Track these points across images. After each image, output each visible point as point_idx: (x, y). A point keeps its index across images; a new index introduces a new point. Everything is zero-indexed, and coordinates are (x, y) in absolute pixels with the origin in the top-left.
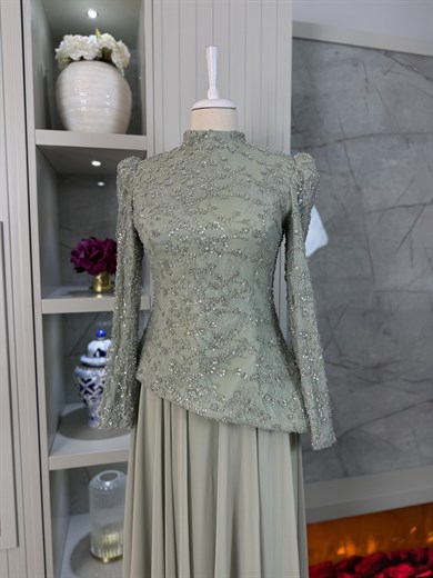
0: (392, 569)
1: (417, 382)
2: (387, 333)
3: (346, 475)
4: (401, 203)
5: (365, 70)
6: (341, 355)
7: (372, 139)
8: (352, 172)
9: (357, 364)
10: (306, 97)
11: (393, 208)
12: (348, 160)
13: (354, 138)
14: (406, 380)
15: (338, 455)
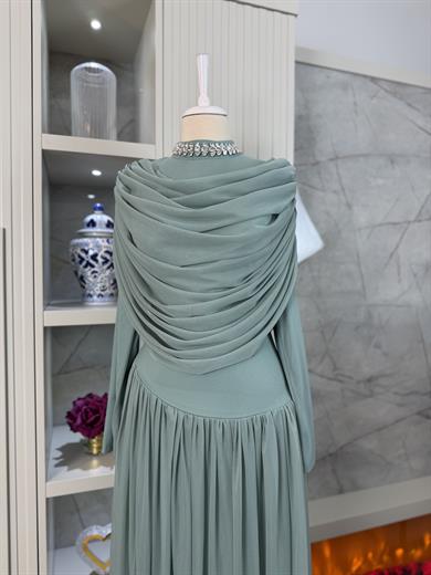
1: (407, 395)
2: (378, 346)
3: (341, 491)
4: (388, 221)
5: (354, 94)
6: (335, 370)
7: (361, 159)
8: (343, 189)
9: (350, 378)
11: (380, 225)
12: (340, 177)
13: (345, 157)
14: (396, 393)
15: (334, 471)
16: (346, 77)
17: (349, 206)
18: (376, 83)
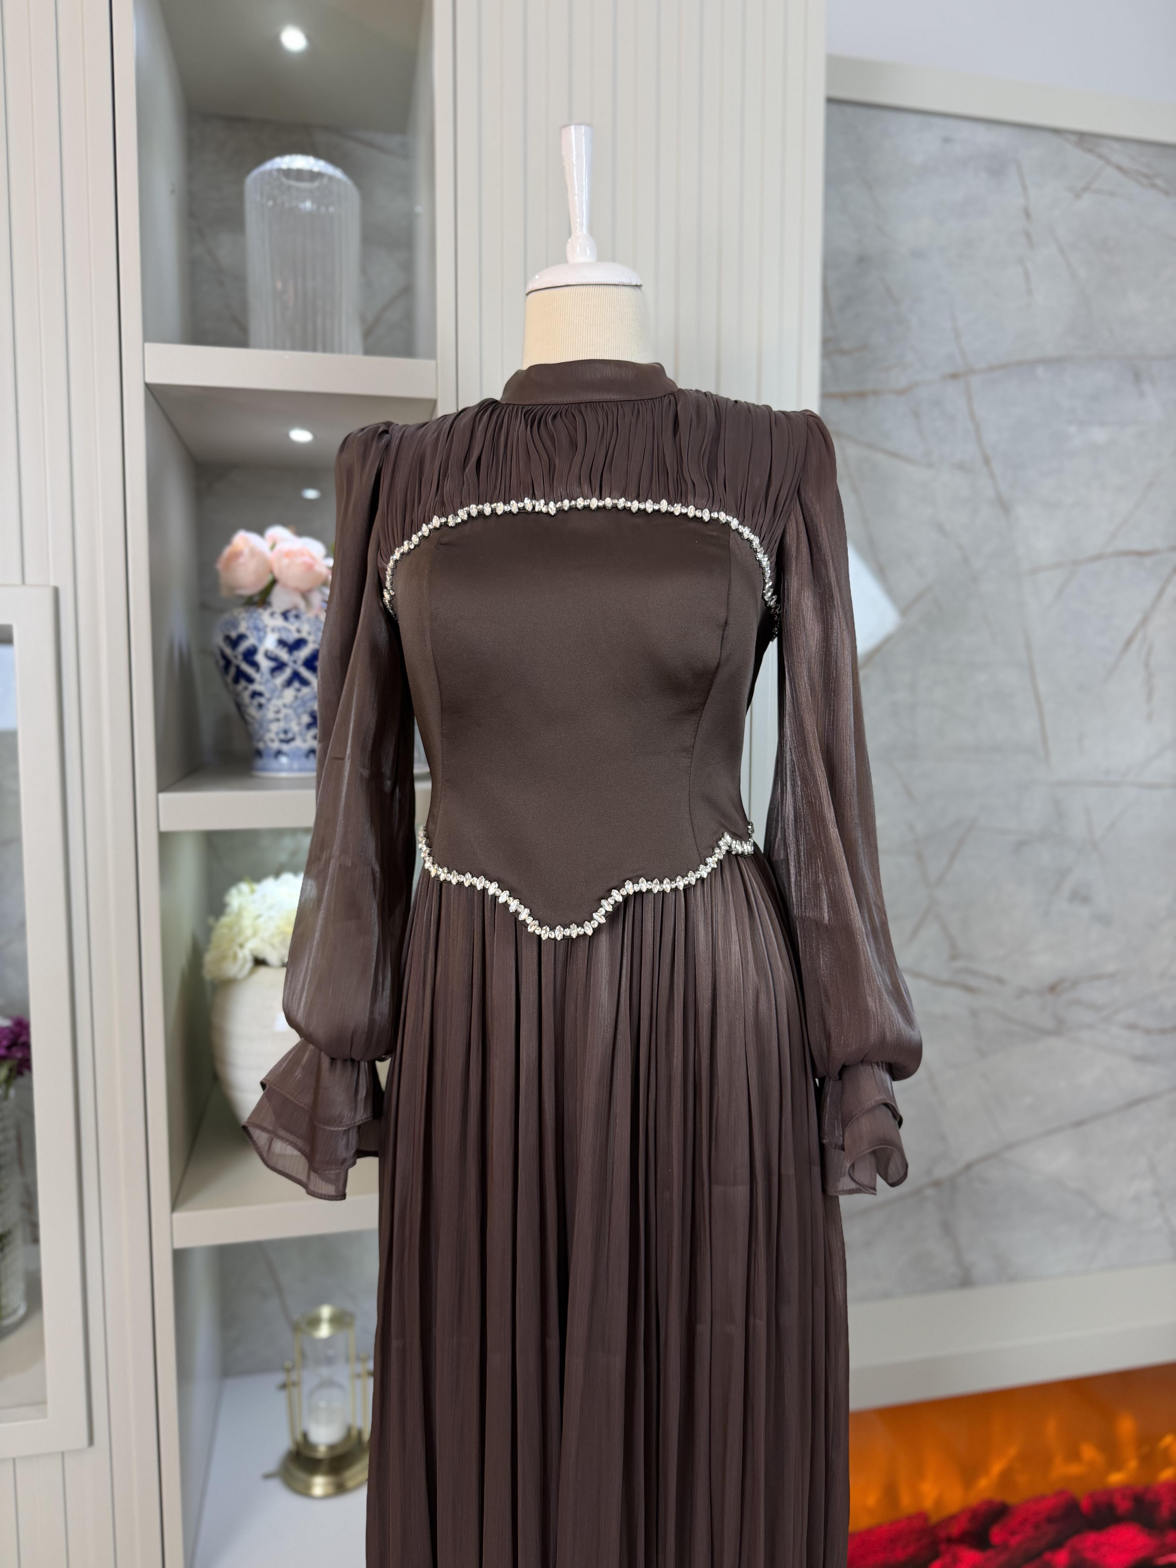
0: (1092, 1537)
1: (1163, 1031)
2: (1081, 896)
3: (966, 1281)
4: (1121, 544)
5: (1024, 188)
6: (954, 957)
7: (1040, 371)
8: (987, 461)
9: (1000, 981)
10: (862, 260)
11: (1099, 557)
12: (977, 430)
13: (991, 369)
14: (1132, 1027)
15: (947, 1229)
16: (1001, 138)
17: (1004, 506)
18: (1090, 151)
